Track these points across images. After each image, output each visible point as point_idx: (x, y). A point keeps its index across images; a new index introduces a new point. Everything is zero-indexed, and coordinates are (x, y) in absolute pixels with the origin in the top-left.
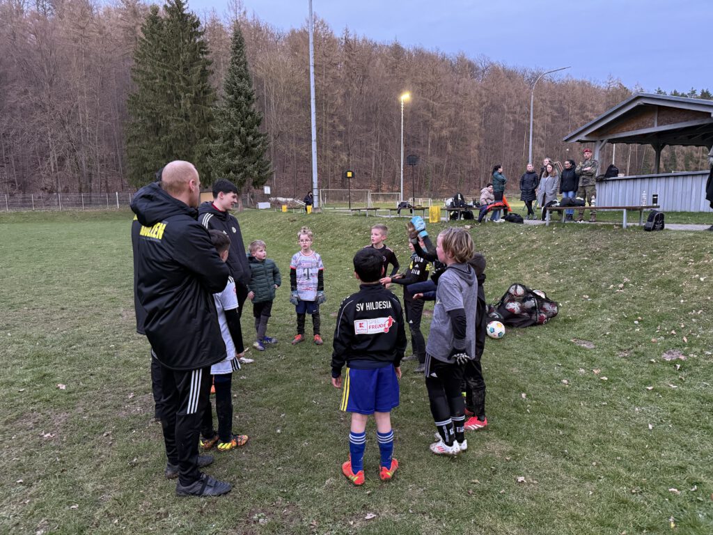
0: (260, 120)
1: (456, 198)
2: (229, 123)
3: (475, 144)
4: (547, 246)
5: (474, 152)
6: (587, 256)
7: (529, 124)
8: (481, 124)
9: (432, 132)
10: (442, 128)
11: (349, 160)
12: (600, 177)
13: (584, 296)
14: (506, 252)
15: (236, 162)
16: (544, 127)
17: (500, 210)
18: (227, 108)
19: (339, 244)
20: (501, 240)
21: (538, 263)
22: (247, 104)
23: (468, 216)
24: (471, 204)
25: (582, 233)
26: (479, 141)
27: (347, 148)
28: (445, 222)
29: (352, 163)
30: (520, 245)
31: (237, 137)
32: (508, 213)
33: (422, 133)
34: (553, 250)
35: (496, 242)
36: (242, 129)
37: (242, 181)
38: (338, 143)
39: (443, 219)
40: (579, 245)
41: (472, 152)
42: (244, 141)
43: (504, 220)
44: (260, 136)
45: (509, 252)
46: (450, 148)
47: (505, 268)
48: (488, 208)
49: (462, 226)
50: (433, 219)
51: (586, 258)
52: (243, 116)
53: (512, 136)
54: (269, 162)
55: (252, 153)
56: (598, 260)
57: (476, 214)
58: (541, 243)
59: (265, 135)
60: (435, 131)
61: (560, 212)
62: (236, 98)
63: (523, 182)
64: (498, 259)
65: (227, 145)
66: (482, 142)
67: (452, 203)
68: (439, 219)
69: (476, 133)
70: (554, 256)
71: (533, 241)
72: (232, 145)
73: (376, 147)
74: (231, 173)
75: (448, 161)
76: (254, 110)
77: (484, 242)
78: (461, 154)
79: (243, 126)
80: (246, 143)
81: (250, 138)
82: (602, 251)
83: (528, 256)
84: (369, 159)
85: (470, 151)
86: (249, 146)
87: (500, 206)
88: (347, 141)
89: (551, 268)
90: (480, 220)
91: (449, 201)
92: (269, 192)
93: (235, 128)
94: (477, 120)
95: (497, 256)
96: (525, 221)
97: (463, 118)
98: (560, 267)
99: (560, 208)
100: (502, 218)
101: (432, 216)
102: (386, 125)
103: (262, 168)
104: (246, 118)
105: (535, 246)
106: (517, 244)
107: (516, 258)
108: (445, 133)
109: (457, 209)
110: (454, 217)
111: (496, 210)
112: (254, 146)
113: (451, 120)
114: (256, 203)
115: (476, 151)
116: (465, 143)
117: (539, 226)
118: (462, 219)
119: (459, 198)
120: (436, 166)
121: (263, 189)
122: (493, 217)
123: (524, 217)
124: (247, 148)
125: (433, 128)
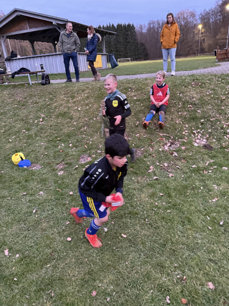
12: (8, 58)
13: (23, 131)
40: (10, 98)
56: (23, 106)
98: (2, 114)
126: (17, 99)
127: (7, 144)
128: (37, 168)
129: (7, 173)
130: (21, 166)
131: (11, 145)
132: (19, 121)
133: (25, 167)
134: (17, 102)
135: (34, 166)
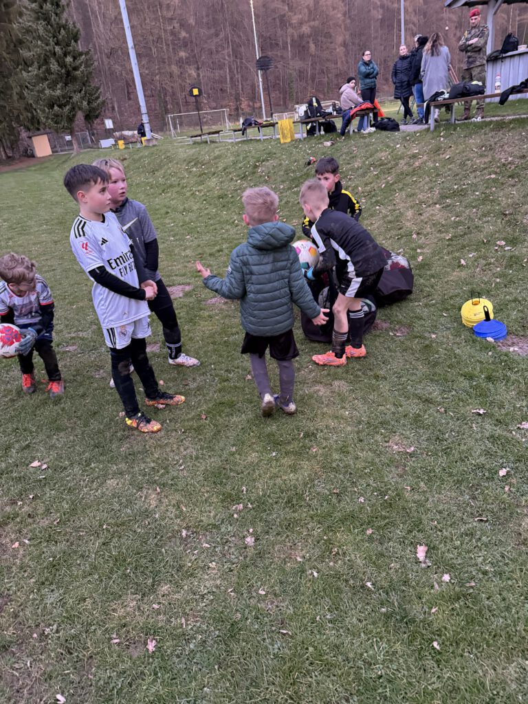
0: (77, 33)
1: (310, 104)
2: (39, 42)
3: (340, 39)
4: (435, 161)
5: (340, 50)
6: (496, 173)
7: (399, 9)
8: (344, 14)
9: (290, 30)
10: (301, 23)
11: (198, 75)
12: (495, 54)
13: (498, 243)
14: (377, 177)
15: (58, 92)
16: (415, 11)
17: (368, 115)
18: (34, 23)
19: (171, 186)
20: (371, 159)
21: (422, 191)
22: (56, 14)
23: (330, 128)
24: (330, 110)
25: (483, 136)
26: (345, 36)
27: (193, 60)
28: (300, 140)
29: (203, 79)
30: (397, 164)
31: (52, 60)
32: (379, 119)
33: (279, 32)
34: (443, 167)
35: (364, 162)
36: (57, 49)
37: (71, 115)
38: (183, 54)
39: (297, 136)
40: (481, 156)
41: (338, 50)
42: (62, 65)
43: (373, 129)
44: (81, 54)
45: (383, 177)
46: (312, 46)
47: (377, 202)
48: (351, 114)
49: (321, 143)
50: (284, 137)
51: (493, 176)
52: (55, 31)
53: (381, 26)
54: (98, 89)
55: (75, 79)
56: (511, 176)
57: (339, 123)
58: (425, 158)
59: (87, 53)
60: (294, 28)
61: (449, 107)
62: (41, 7)
63: (395, 73)
64: (368, 188)
65: (44, 73)
66: (347, 37)
67: (306, 112)
68: (292, 136)
69: (340, 27)
70: (445, 177)
71: (414, 156)
72: (48, 71)
73: (229, 56)
74: (56, 108)
75: (312, 65)
76: (67, 21)
77: (349, 164)
78: (325, 55)
79: (57, 44)
80: (66, 66)
81: (69, 59)
82: (517, 161)
83: (409, 180)
84: (222, 72)
85: (335, 49)
86: (71, 69)
87: (367, 109)
88: (192, 51)
89: (443, 197)
90: (343, 133)
91: (302, 109)
92: (112, 127)
93: (47, 48)
94: (340, 8)
95: (366, 184)
96: (402, 127)
97: (325, 8)
98: (455, 194)
99: (450, 101)
100: (371, 126)
101: (283, 133)
102: (236, 26)
103: (91, 97)
104: (59, 32)
105: (417, 164)
106: (393, 163)
107: (392, 184)
108: (306, 29)
109: (313, 119)
110: (311, 132)
111: (363, 114)
112: (76, 69)
113: (310, 12)
114: (98, 141)
115: (342, 48)
116: (329, 40)
117: (420, 132)
118: (322, 133)
119: (315, 104)
120: (300, 71)
121: (104, 123)
122: (361, 127)
123: (399, 123)
124: (68, 73)
125: (291, 25)
126: (500, 159)
127: (454, 270)
128: (520, 351)
129: (442, 343)
130: (479, 334)
131: (463, 274)
132: (492, 215)
133: (490, 339)
134: (498, 167)
135: (513, 344)
